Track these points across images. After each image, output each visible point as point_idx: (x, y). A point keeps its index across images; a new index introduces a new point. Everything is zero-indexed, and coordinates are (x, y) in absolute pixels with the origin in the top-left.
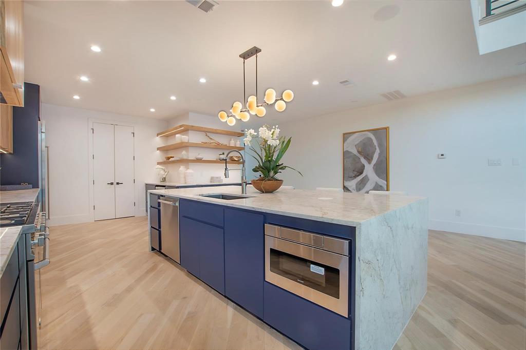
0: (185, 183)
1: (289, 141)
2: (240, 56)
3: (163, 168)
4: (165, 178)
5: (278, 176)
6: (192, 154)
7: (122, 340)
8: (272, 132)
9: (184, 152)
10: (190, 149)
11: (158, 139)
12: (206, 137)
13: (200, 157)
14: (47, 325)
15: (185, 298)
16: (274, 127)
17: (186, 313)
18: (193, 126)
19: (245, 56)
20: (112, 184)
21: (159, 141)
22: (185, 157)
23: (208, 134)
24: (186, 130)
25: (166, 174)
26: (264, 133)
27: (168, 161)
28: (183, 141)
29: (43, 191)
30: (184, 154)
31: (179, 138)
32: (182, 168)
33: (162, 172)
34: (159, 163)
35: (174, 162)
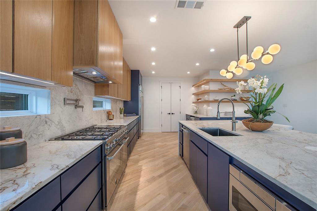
0: (207, 115)
1: (282, 87)
2: (234, 27)
3: (196, 105)
4: (197, 111)
5: (267, 118)
6: (212, 97)
7: (146, 204)
8: (260, 82)
9: (206, 96)
10: (210, 94)
11: (193, 88)
12: (222, 85)
13: (217, 98)
14: (124, 182)
15: (185, 193)
16: (262, 77)
17: (182, 204)
18: (211, 79)
19: (238, 26)
20: (170, 114)
21: (193, 90)
22: (207, 99)
23: (223, 83)
24: (207, 82)
25: (197, 109)
26: (253, 83)
27: (198, 102)
28: (206, 89)
29: (140, 117)
30: (206, 97)
31: (204, 87)
32: (205, 106)
33: (195, 108)
34: (193, 103)
35: (200, 102)
